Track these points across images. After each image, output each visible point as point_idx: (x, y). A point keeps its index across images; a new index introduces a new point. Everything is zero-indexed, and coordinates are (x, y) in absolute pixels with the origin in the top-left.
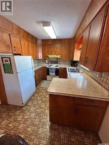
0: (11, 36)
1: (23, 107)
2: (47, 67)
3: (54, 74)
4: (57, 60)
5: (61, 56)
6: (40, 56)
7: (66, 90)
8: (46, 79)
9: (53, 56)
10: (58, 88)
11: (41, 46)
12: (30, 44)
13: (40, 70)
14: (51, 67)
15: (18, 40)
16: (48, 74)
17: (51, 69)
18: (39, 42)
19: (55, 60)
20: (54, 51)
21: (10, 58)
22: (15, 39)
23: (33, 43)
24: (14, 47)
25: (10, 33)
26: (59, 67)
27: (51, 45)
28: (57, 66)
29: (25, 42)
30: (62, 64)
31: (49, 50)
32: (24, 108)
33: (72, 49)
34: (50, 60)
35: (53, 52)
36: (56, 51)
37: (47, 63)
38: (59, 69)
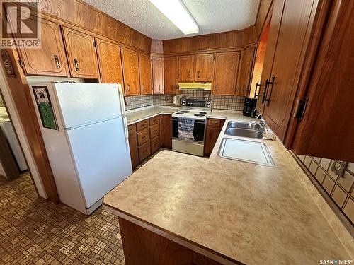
0: (66, 31)
1: (88, 216)
2: (174, 115)
3: (191, 135)
4: (204, 98)
5: (214, 86)
6: (159, 86)
7: (224, 186)
8: (170, 148)
9: (193, 86)
10: (201, 177)
11: (161, 60)
12: (126, 53)
13: (152, 122)
14: (185, 116)
15: (88, 42)
16: (176, 135)
17: (182, 122)
18: (157, 49)
19: (198, 96)
20: (195, 70)
21: (46, 87)
22: (78, 38)
23: (138, 50)
24: (76, 61)
25: (63, 24)
26: (204, 118)
27: (188, 54)
28: (201, 114)
29: (111, 48)
30: (218, 107)
31: (181, 69)
32: (89, 220)
33: (248, 62)
34: (185, 97)
35: (192, 75)
36: (201, 71)
37: (178, 106)
38: (204, 121)
